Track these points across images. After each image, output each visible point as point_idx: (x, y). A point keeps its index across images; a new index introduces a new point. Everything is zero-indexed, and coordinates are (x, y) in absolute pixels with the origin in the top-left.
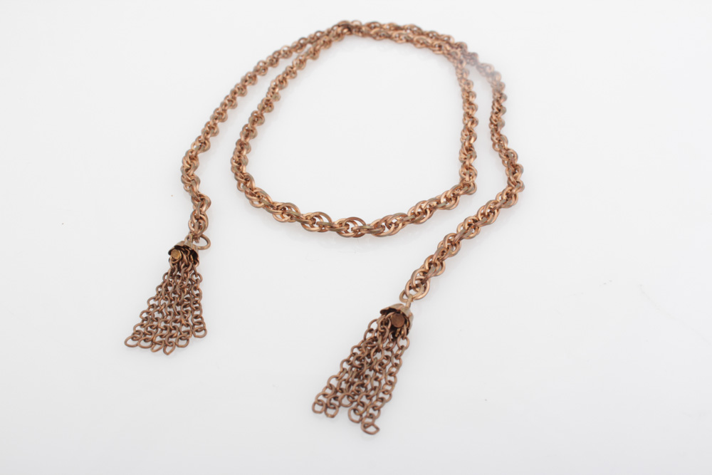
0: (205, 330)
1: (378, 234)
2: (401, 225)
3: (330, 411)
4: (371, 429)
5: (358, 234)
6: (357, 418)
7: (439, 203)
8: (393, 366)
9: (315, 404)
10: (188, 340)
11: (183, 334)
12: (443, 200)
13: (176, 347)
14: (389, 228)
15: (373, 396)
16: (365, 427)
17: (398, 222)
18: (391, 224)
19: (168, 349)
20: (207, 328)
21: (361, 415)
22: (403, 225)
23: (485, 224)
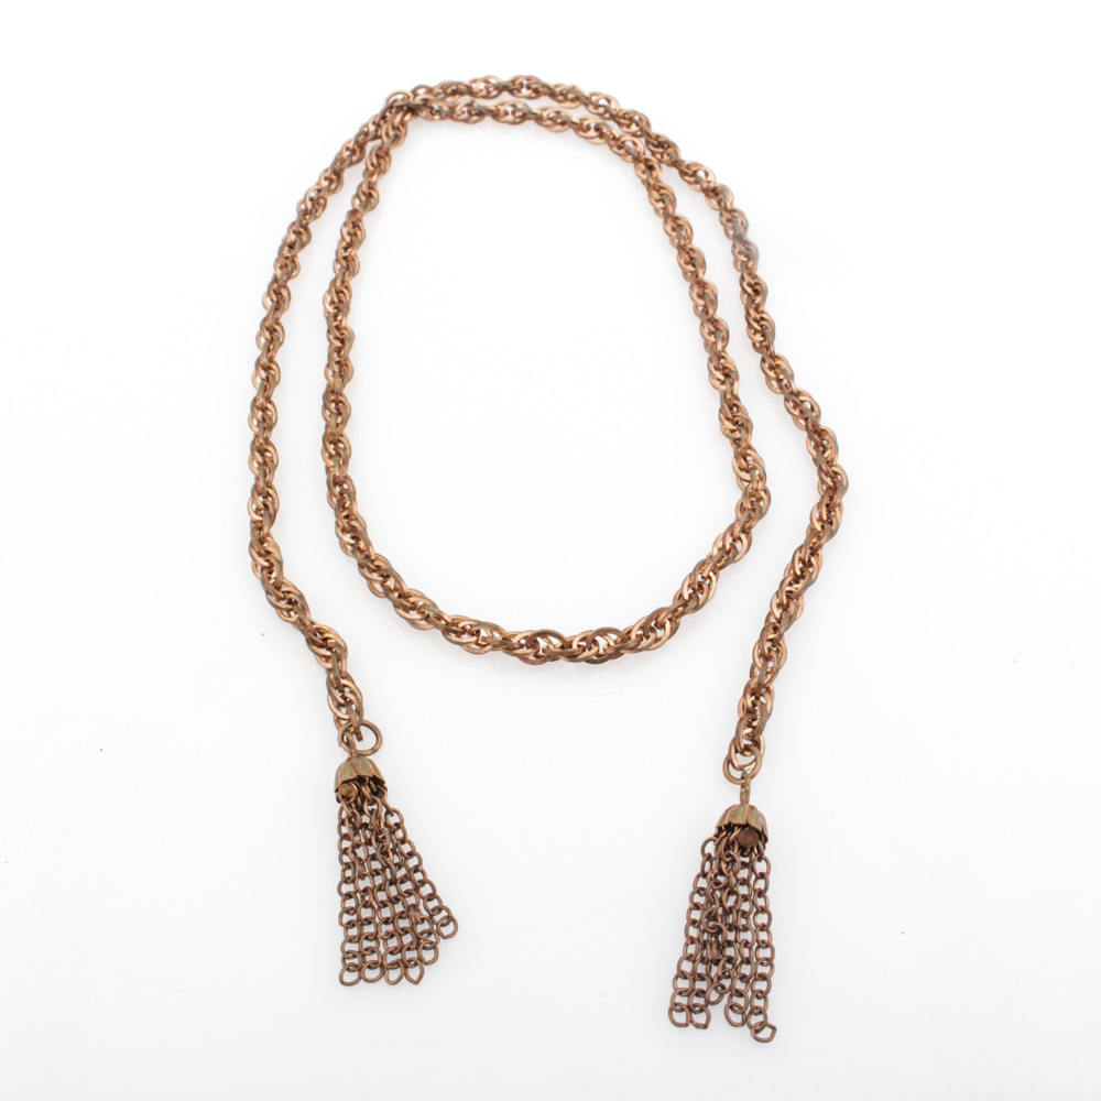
0: (454, 920)
3: (700, 1018)
4: (766, 1033)
6: (737, 1018)
9: (671, 1011)
10: (436, 948)
13: (425, 966)
16: (756, 1030)
20: (455, 915)
21: (743, 1013)
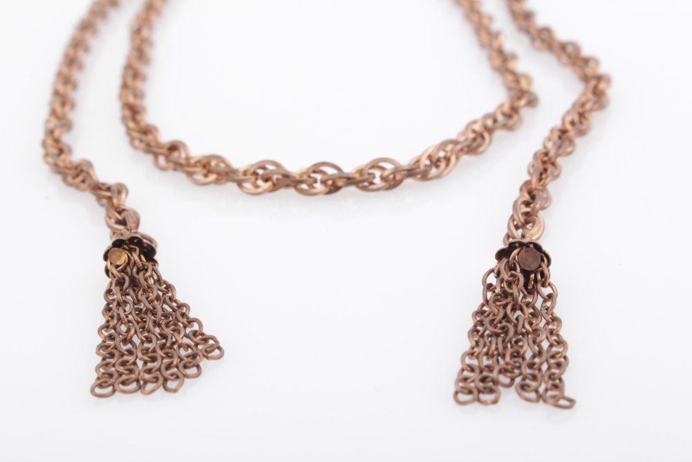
0: (219, 347)
1: (425, 176)
2: (453, 159)
3: (487, 397)
4: (563, 402)
5: (392, 183)
6: (532, 396)
7: (495, 121)
8: (545, 301)
9: (456, 393)
10: (198, 366)
11: (186, 360)
12: (500, 118)
13: (186, 379)
14: (437, 167)
15: (541, 364)
17: (449, 154)
18: (438, 160)
19: (171, 384)
20: (220, 344)
22: (457, 158)
23: (582, 133)
